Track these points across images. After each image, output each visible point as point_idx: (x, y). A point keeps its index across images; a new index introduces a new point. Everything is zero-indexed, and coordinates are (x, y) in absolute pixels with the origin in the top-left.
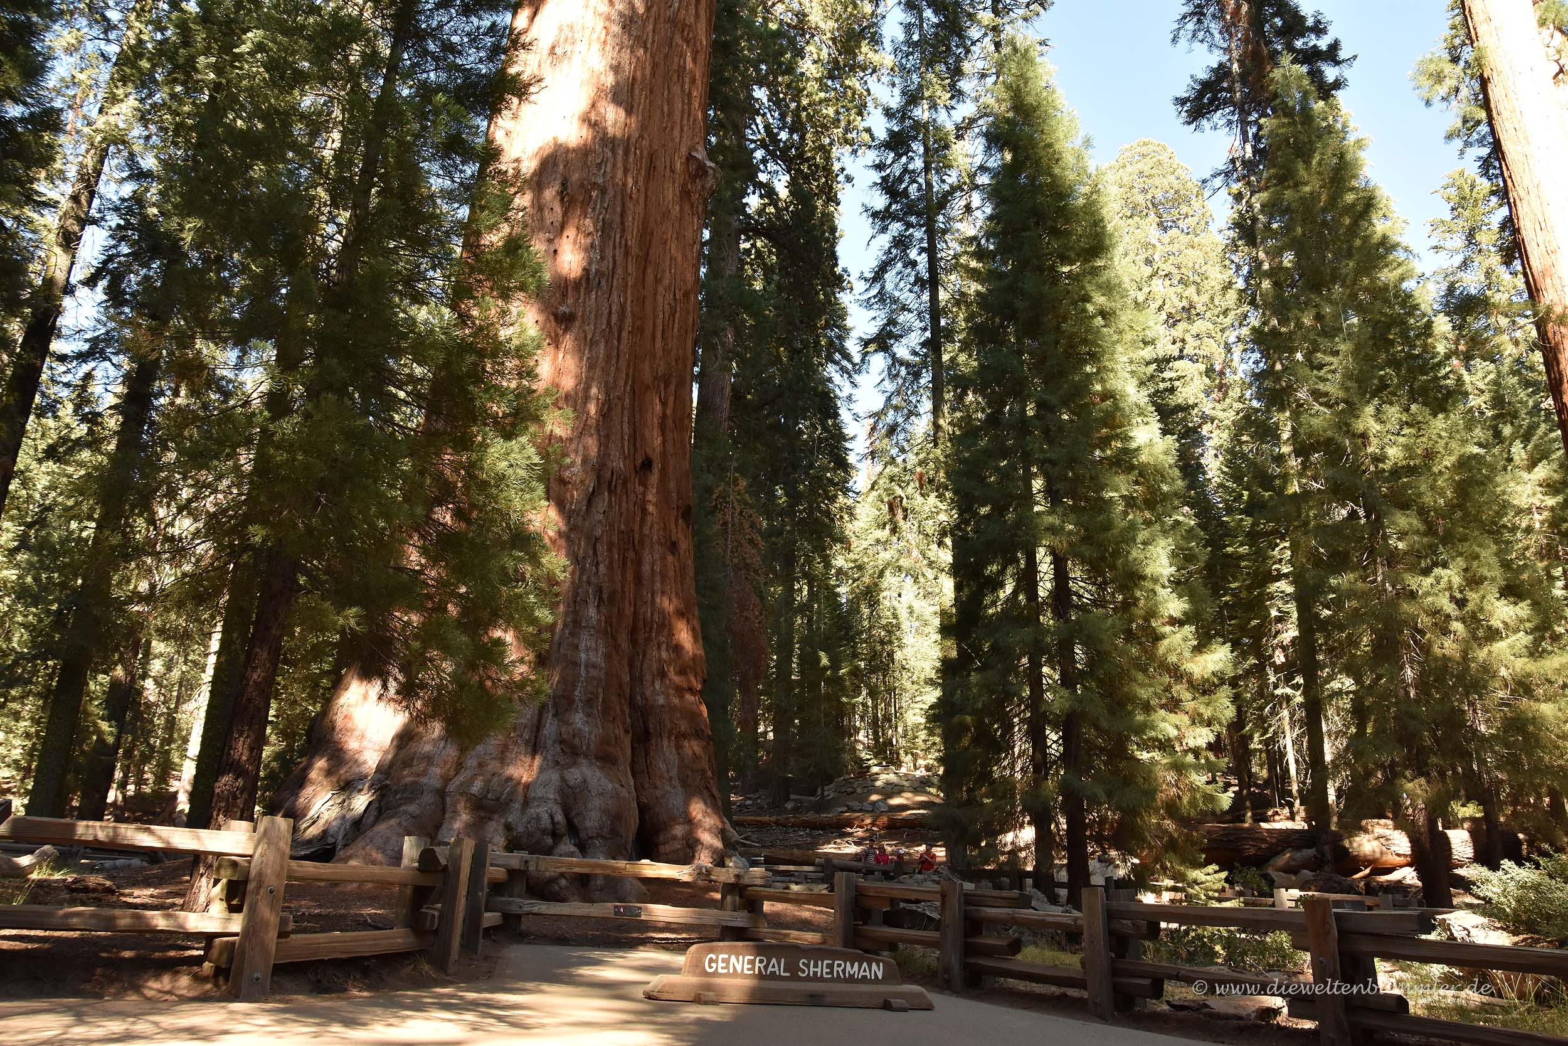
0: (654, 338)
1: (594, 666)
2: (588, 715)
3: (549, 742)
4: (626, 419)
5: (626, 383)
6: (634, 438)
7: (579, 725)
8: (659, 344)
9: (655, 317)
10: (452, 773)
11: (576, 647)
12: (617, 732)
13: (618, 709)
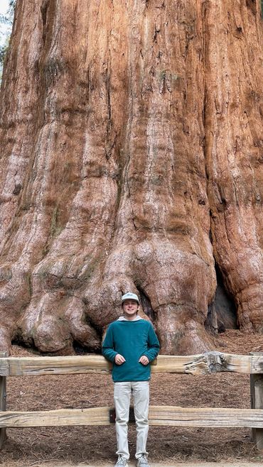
1: (162, 148)
2: (158, 192)
3: (123, 221)
7: (151, 203)
10: (40, 257)
11: (143, 133)
12: (189, 204)
13: (189, 184)
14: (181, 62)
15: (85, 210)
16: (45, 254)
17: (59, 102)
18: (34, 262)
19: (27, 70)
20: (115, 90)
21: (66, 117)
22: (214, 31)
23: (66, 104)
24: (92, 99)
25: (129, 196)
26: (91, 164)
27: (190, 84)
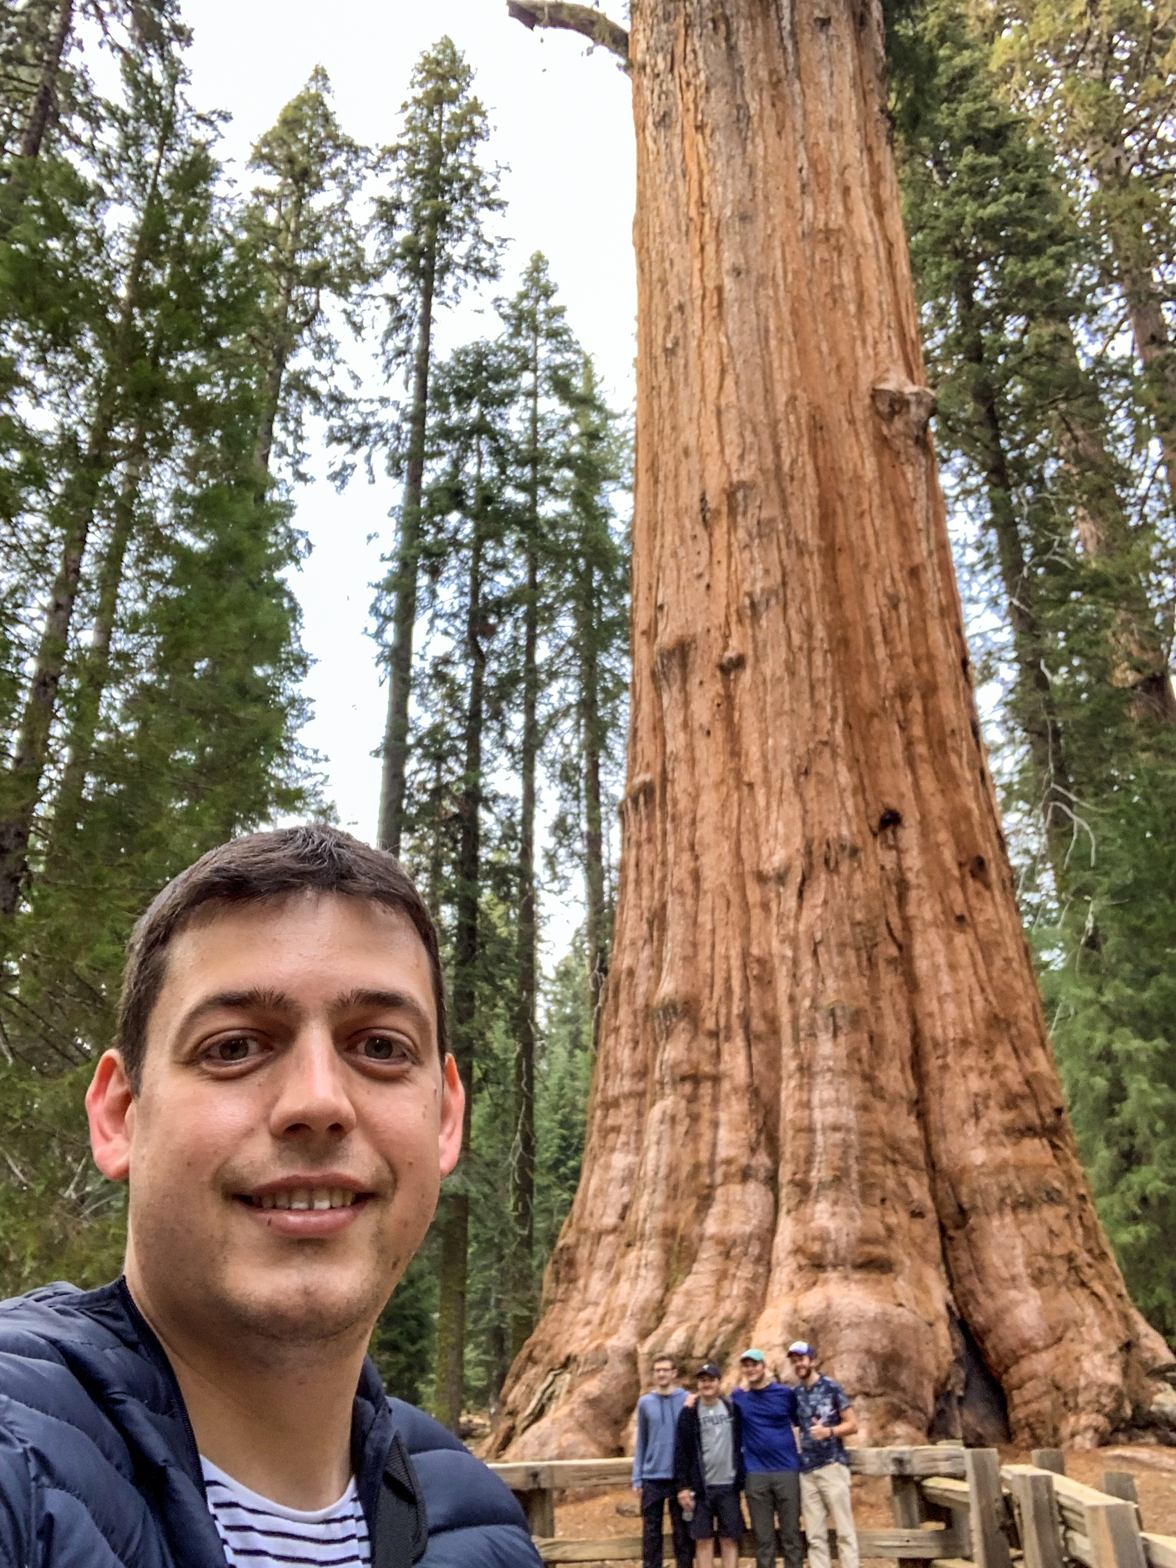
0: (871, 646)
1: (836, 1128)
2: (836, 1203)
3: (782, 1255)
4: (842, 768)
5: (833, 720)
6: (859, 789)
7: (822, 1221)
8: (881, 652)
9: (867, 617)
10: (652, 1324)
11: (806, 1105)
12: (892, 1220)
13: (891, 1184)
14: (860, 984)
15: (720, 1241)
16: (660, 1320)
17: (676, 1065)
18: (644, 1335)
19: (635, 1013)
20: (759, 1037)
21: (687, 1088)
22: (918, 925)
23: (685, 1068)
24: (726, 1057)
25: (789, 1212)
26: (728, 1162)
27: (879, 1017)
